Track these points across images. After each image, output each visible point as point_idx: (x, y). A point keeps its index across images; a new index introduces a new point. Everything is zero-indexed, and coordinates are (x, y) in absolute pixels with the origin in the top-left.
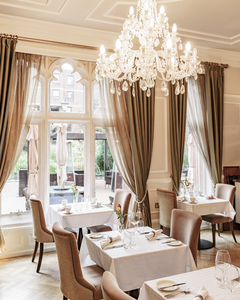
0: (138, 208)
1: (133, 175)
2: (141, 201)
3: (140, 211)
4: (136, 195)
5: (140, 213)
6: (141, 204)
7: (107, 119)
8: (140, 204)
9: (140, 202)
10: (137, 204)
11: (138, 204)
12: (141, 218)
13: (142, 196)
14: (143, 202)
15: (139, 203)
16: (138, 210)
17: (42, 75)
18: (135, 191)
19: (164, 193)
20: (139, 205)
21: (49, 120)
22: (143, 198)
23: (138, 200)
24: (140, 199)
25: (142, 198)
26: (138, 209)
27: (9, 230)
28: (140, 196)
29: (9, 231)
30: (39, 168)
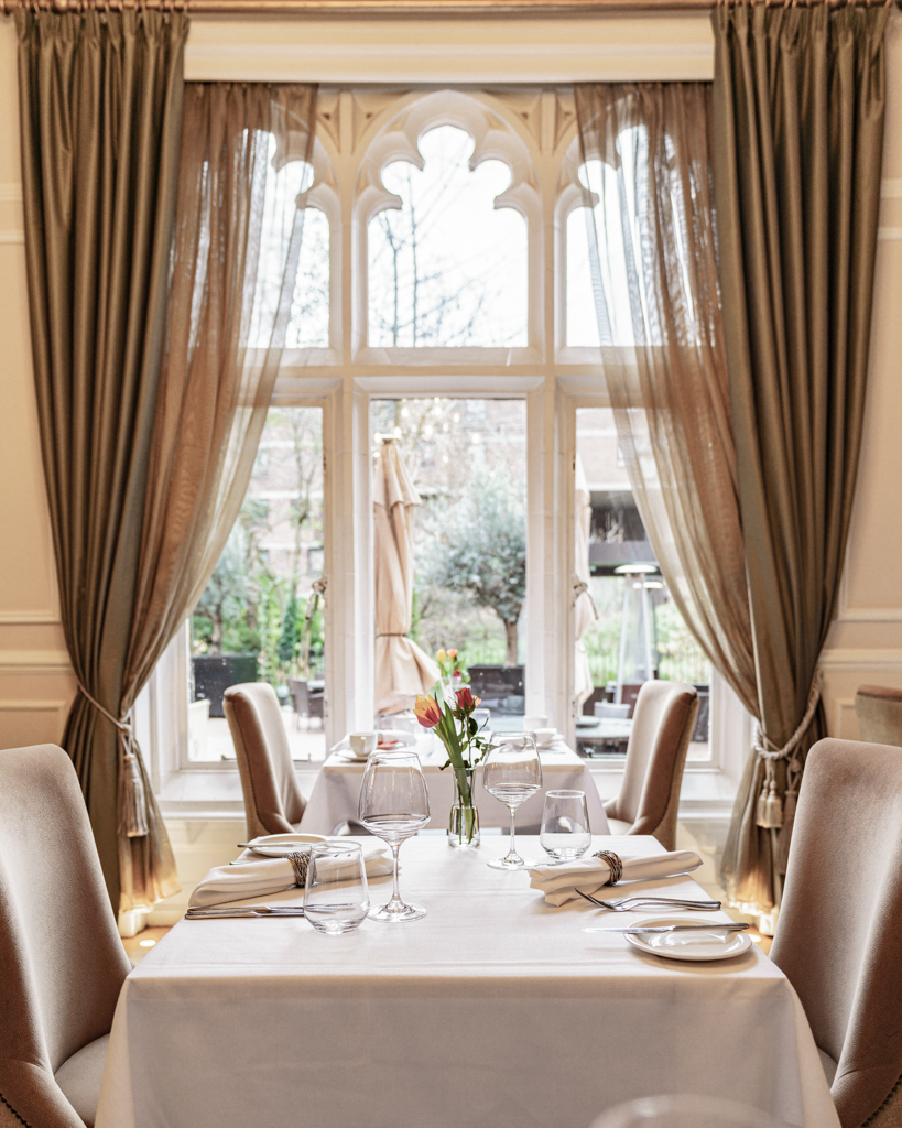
0: (764, 778)
1: (746, 623)
2: (782, 746)
3: (772, 793)
4: (760, 720)
5: (773, 806)
6: (782, 764)
7: (624, 367)
8: (776, 761)
9: (776, 755)
10: (763, 760)
11: (768, 763)
12: (779, 826)
13: (788, 726)
14: (790, 754)
15: (769, 755)
16: (765, 791)
17: (328, 183)
18: (753, 702)
19: (886, 702)
20: (769, 769)
21: (361, 381)
22: (793, 733)
23: (766, 741)
24: (777, 736)
25: (788, 733)
26: (766, 783)
27: (204, 823)
28: (777, 725)
29: (206, 824)
30: (328, 586)
